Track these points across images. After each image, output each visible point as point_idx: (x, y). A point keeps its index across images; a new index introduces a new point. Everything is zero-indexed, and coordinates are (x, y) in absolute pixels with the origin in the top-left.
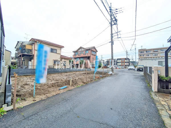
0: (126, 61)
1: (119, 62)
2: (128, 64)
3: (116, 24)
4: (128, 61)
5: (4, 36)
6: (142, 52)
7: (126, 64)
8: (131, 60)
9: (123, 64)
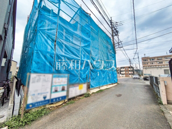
1: (123, 71)
2: (132, 72)
3: (118, 35)
4: (132, 70)
5: (14, 48)
6: (145, 61)
7: (130, 73)
8: (135, 69)
9: (127, 72)
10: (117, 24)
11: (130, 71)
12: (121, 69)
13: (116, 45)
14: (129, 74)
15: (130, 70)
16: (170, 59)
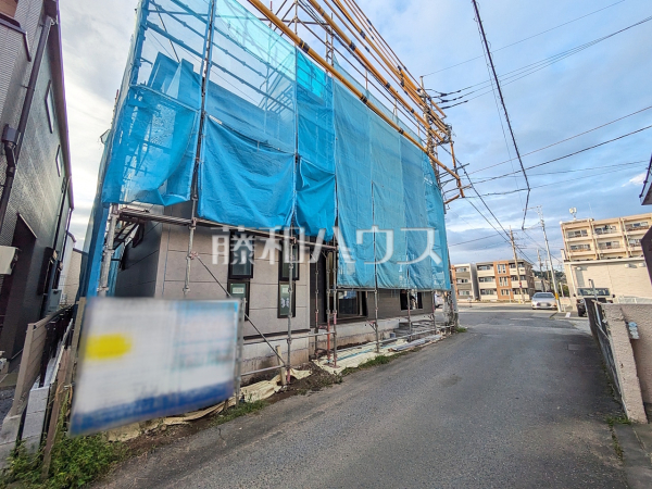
0: (513, 272)
1: (486, 279)
2: (525, 284)
3: (450, 141)
4: (524, 273)
5: (71, 206)
6: (578, 234)
7: (515, 284)
8: (536, 268)
9: (504, 284)
10: (444, 101)
11: (514, 278)
12: (479, 272)
13: (442, 180)
14: (514, 289)
15: (516, 273)
16: (646, 231)
